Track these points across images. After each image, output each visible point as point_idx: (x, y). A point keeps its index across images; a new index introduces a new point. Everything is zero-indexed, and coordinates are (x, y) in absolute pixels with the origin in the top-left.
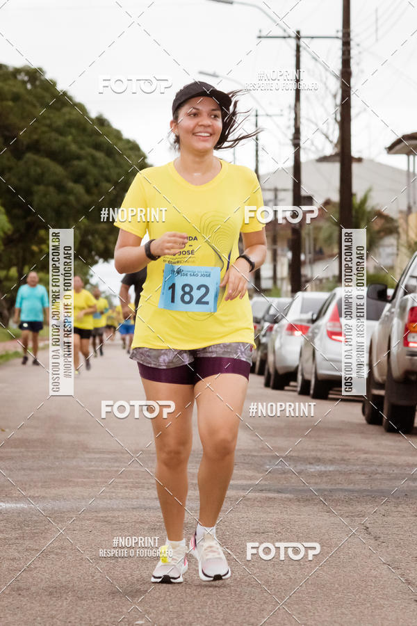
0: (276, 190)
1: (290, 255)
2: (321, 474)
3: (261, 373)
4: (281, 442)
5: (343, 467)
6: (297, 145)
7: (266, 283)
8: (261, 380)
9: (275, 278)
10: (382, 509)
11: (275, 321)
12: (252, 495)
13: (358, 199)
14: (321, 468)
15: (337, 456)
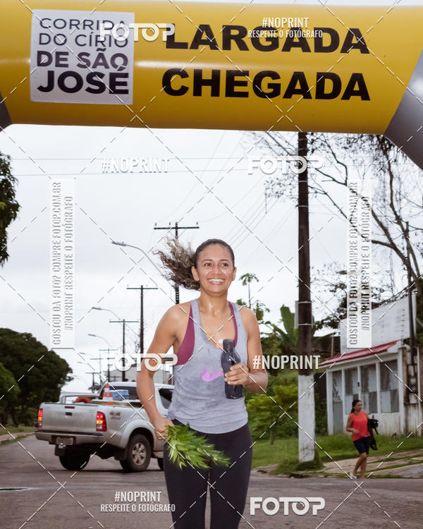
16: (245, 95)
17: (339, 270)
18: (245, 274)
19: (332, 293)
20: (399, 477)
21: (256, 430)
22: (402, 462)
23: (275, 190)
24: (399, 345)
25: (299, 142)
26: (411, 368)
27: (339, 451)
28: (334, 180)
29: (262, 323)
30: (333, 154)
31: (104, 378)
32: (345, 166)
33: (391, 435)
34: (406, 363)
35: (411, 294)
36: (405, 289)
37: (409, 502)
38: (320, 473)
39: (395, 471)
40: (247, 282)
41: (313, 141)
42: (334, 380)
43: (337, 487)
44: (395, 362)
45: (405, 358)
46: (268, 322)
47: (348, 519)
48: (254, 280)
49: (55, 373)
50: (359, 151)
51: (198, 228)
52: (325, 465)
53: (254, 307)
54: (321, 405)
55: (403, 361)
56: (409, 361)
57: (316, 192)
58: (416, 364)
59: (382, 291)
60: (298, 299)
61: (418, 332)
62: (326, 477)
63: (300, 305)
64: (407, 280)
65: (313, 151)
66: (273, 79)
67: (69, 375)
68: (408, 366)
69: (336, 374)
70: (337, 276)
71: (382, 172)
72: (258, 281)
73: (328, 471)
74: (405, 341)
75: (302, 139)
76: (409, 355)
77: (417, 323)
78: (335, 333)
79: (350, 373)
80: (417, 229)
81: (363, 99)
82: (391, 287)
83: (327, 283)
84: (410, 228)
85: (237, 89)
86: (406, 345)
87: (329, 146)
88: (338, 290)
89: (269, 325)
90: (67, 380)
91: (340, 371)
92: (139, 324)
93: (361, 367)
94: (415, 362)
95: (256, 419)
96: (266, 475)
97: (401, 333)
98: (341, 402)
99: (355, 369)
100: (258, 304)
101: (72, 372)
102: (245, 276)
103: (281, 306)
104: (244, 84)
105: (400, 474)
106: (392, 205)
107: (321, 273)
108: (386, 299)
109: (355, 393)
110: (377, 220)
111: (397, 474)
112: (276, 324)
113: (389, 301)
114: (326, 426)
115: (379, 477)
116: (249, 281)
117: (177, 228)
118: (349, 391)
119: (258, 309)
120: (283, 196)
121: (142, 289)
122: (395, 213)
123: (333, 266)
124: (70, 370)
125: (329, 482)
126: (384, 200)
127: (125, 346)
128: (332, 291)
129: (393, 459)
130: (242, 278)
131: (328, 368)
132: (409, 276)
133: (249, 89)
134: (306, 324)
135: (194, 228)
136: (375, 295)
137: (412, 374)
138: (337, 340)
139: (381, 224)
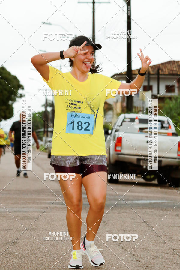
49: (6, 90)
67: (20, 91)
90: (18, 97)
101: (23, 89)
124: (20, 87)
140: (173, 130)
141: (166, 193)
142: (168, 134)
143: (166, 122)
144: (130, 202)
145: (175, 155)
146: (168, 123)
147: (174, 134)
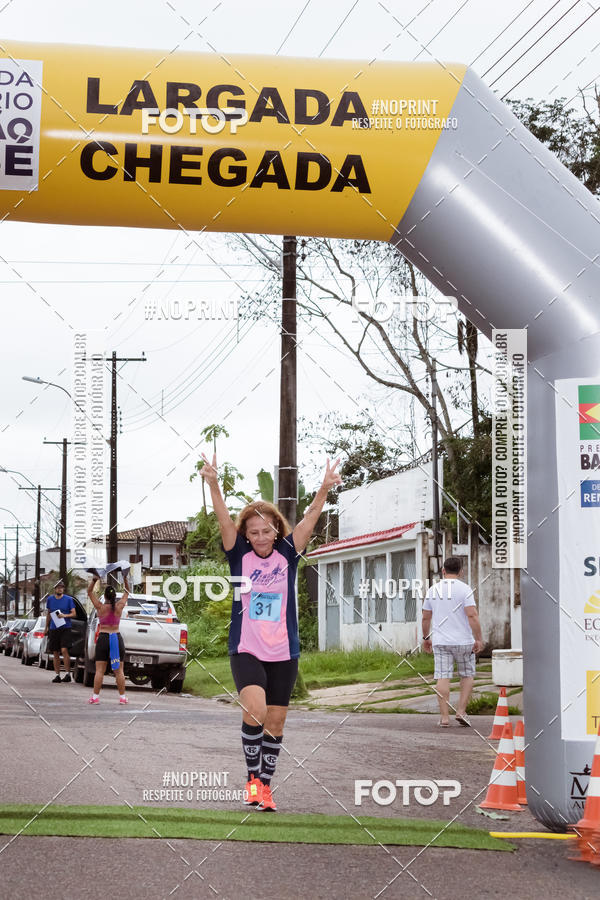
0: (26, 565)
1: (33, 598)
2: (55, 707)
3: (19, 657)
4: (33, 691)
5: (65, 704)
6: (38, 543)
7: (21, 613)
8: (20, 661)
9: (25, 609)
10: (88, 724)
11: (27, 630)
12: (21, 717)
13: (68, 571)
14: (55, 704)
15: (62, 698)
16: (197, 181)
17: (342, 423)
18: (210, 425)
19: (329, 456)
20: (411, 712)
21: (219, 643)
22: (416, 691)
23: (253, 309)
24: (418, 528)
25: (284, 243)
26: (434, 561)
27: (332, 674)
28: (336, 297)
29: (232, 494)
30: (335, 259)
31: (11, 567)
32: (352, 278)
33: (405, 653)
34: (427, 553)
35: (436, 458)
36: (431, 450)
37: (419, 747)
38: (303, 704)
39: (406, 703)
40: (213, 437)
41: (304, 244)
42: (328, 575)
43: (323, 725)
44: (412, 551)
45: (426, 547)
46: (241, 494)
47: (332, 770)
48: (222, 435)
50: (370, 257)
51: (144, 360)
52: (310, 693)
53: (221, 472)
54: (310, 610)
55: (423, 551)
56: (431, 552)
57: (311, 314)
58: (441, 556)
59: (398, 452)
60: (278, 464)
61: (445, 510)
62: (311, 709)
63: (281, 471)
64: (431, 439)
65: (304, 257)
66: (237, 160)
68: (429, 558)
69: (332, 566)
70: (336, 431)
71: (403, 287)
72: (227, 435)
73: (315, 702)
74: (428, 524)
75: (289, 241)
76: (431, 543)
77: (444, 499)
78: (332, 511)
79: (349, 566)
80: (449, 368)
81: (361, 191)
82: (411, 447)
83: (322, 441)
84: (438, 367)
85: (186, 173)
86: (427, 530)
87: (330, 250)
88: (339, 450)
89: (241, 497)
91: (338, 563)
92: (60, 492)
93: (366, 558)
94: (440, 553)
95: (219, 628)
96: (229, 706)
97: (421, 513)
98: (338, 606)
99: (358, 561)
100: (226, 468)
102: (210, 428)
103: (259, 472)
104: (196, 166)
105: (413, 707)
106: (415, 334)
107: (315, 426)
108: (403, 464)
109: (356, 594)
110: (394, 354)
111: (409, 708)
112: (252, 496)
113: (408, 467)
114: (315, 639)
115: (384, 711)
116: (215, 435)
117: (114, 359)
118: (348, 590)
119: (227, 475)
120: (263, 318)
121: (65, 443)
122: (420, 346)
123: (332, 416)
125: (315, 716)
126: (405, 327)
127: (41, 523)
128: (330, 452)
129: (405, 687)
130: (205, 431)
131: (319, 558)
132: (435, 434)
133: (203, 173)
134: (289, 498)
135: (139, 360)
136: (389, 458)
137: (436, 570)
138: (335, 519)
139: (400, 361)
140: (173, 614)
141: (164, 700)
142: (167, 621)
143: (164, 604)
144: (117, 712)
145: (177, 649)
146: (168, 605)
147: (175, 621)
